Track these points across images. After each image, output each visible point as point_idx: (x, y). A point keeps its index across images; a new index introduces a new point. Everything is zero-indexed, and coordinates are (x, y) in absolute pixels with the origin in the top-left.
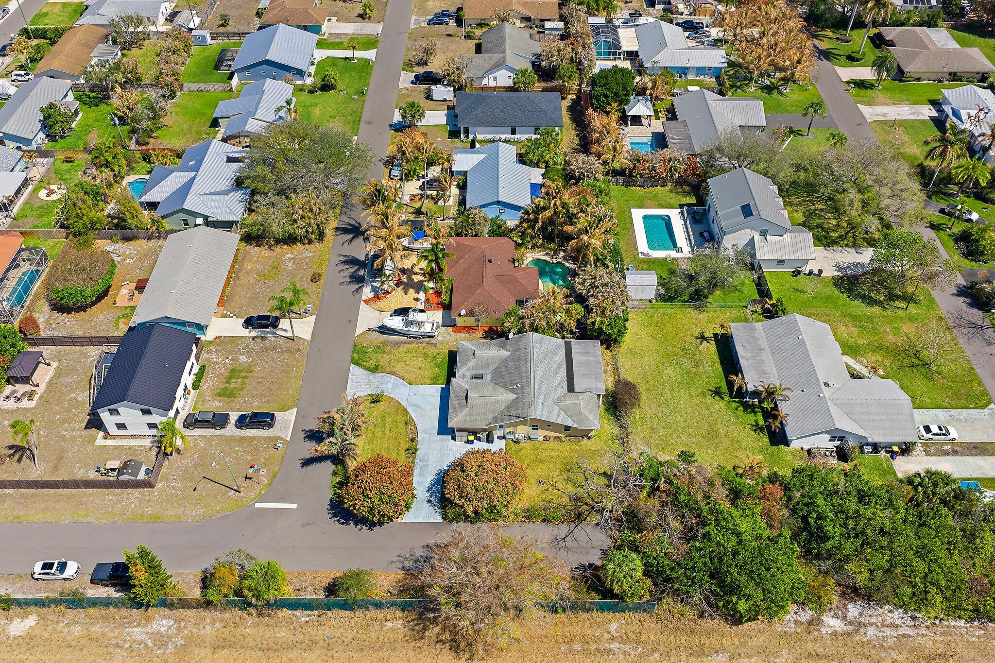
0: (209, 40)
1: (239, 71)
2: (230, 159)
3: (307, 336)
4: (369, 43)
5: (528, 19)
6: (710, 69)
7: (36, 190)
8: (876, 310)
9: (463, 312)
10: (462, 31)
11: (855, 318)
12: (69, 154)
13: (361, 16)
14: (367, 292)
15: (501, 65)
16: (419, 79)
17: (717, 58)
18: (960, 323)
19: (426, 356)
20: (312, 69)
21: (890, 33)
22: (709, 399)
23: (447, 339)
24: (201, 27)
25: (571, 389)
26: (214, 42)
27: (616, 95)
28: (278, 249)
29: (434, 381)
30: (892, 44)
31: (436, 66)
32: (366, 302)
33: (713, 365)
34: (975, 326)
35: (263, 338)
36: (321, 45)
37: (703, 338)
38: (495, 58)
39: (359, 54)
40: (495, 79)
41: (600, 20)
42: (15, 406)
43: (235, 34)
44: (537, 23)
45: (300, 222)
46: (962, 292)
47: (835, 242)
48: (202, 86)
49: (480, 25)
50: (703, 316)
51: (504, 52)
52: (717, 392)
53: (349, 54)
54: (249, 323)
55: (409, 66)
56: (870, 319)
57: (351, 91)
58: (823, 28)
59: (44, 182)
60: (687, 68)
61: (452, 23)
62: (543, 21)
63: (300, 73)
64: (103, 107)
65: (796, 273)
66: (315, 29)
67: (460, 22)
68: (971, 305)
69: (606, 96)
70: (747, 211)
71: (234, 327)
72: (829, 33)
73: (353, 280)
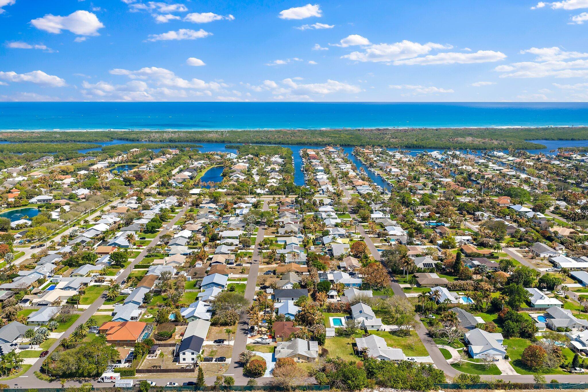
0: (191, 280)
1: (203, 286)
2: (205, 305)
3: (233, 345)
4: (245, 279)
5: (298, 272)
6: (357, 284)
7: (143, 316)
8: (400, 338)
9: (278, 336)
10: (275, 276)
11: (394, 339)
12: (152, 307)
13: (241, 273)
14: (249, 336)
15: (289, 282)
16: (262, 288)
17: (359, 281)
18: (425, 340)
19: (267, 347)
20: (226, 286)
21: (417, 274)
22: (349, 355)
23: (273, 344)
24: (187, 275)
25: (309, 349)
26: (192, 280)
27: (325, 288)
28: (221, 327)
29: (270, 352)
30: (417, 277)
31: (267, 284)
32: (249, 338)
33: (351, 349)
34: (429, 341)
35: (219, 345)
36: (228, 280)
37: (348, 344)
38: (287, 281)
39: (241, 282)
40: (287, 287)
41: (322, 272)
42: (151, 358)
43: (199, 278)
44: (301, 273)
45: (229, 318)
46: (427, 334)
47: (391, 324)
48: (191, 290)
49: (281, 274)
50: (349, 340)
51: (290, 279)
52: (352, 354)
53: (238, 282)
54: (216, 341)
55: (258, 285)
56: (398, 340)
57: (240, 291)
58: (397, 274)
59: (145, 314)
60: (350, 284)
61: (272, 274)
62: (302, 273)
63: (223, 286)
64: (159, 296)
65: (378, 330)
66: (227, 275)
67: (274, 273)
68: (429, 337)
69: (321, 288)
70: (361, 312)
71: (211, 343)
72: (399, 276)
73: (245, 333)
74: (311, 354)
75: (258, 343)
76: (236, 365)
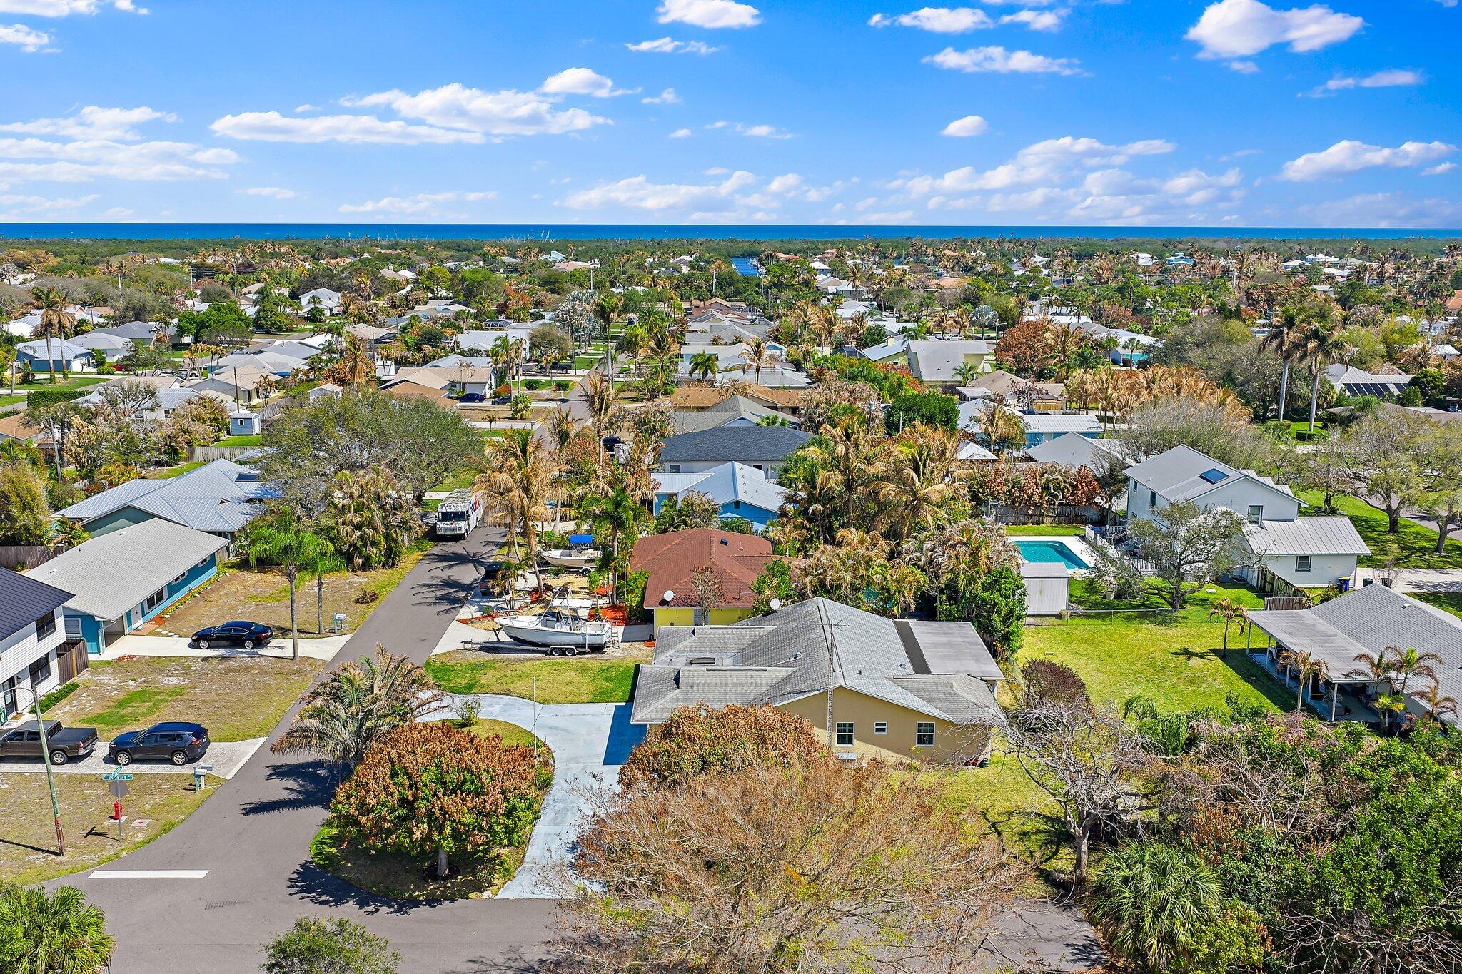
0: (257, 429)
2: (243, 478)
3: (326, 656)
5: (772, 407)
13: (511, 418)
14: (468, 611)
19: (589, 672)
25: (922, 669)
32: (461, 622)
37: (1188, 653)
54: (205, 640)
60: (1038, 434)
70: (1214, 476)
71: (169, 647)
73: (441, 599)
74: (952, 698)
75: (521, 643)
76: (280, 789)
